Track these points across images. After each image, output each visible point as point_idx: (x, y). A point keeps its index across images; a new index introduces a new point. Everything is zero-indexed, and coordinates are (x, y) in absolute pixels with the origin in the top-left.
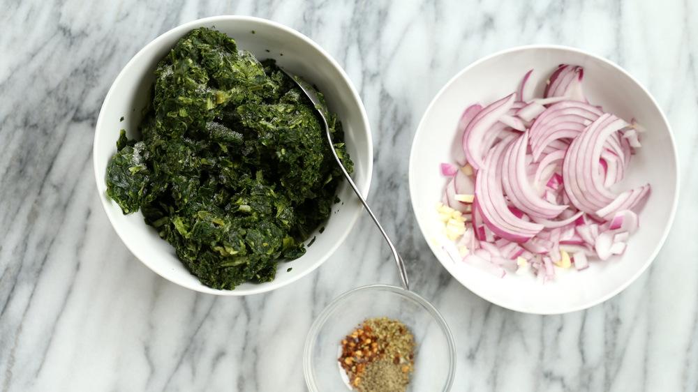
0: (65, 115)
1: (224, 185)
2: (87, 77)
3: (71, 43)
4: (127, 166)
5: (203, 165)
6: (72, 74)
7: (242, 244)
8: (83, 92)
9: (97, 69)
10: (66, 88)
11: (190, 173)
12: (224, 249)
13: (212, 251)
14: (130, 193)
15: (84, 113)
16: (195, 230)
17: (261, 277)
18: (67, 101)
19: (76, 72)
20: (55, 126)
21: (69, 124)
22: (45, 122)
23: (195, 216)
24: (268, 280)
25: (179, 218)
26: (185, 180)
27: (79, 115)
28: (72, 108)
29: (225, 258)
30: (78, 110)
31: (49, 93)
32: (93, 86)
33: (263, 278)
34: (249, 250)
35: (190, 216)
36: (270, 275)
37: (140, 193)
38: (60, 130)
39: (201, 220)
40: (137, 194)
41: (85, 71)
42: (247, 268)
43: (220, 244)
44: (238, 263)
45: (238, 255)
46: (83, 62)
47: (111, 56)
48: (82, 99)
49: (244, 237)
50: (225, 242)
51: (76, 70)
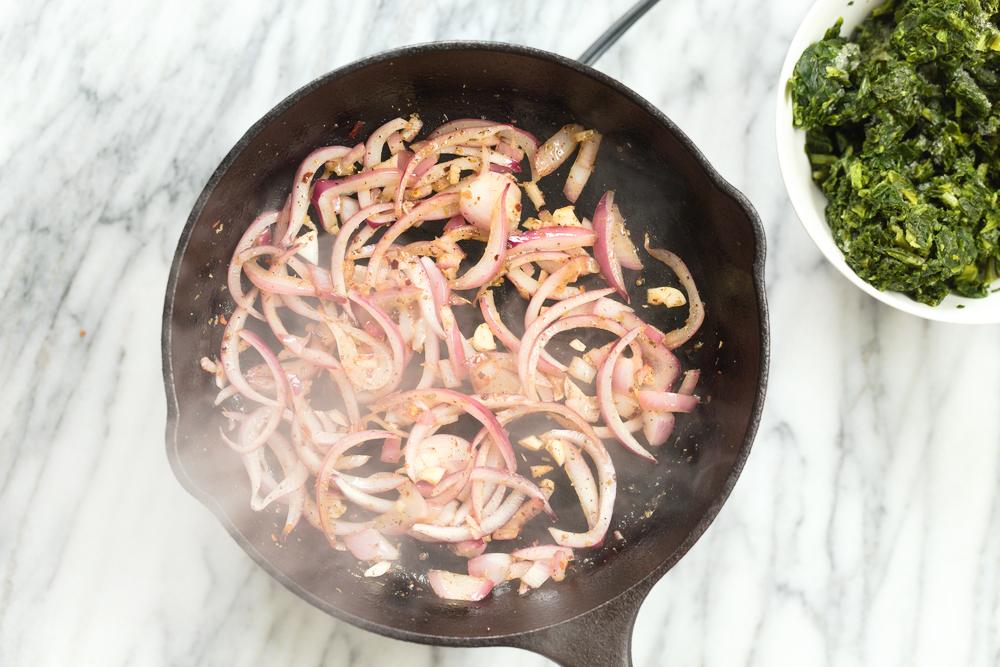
0: (89, 214)
1: (934, 157)
2: (120, 159)
3: (98, 111)
4: (826, 61)
5: (922, 117)
6: (98, 155)
7: (930, 239)
8: (115, 181)
9: (134, 149)
10: (90, 175)
11: (902, 117)
12: (905, 234)
13: (885, 227)
14: (813, 100)
15: (115, 212)
16: (878, 190)
17: (923, 293)
18: (91, 194)
19: (103, 153)
20: (74, 230)
21: (94, 227)
22: (61, 224)
23: (883, 173)
24: (929, 303)
25: (860, 164)
26: (891, 123)
27: (109, 214)
28: (99, 205)
29: (896, 245)
30: (107, 207)
31: (66, 183)
32: (129, 173)
33: (925, 296)
34: (933, 253)
35: (877, 170)
36: (936, 298)
37: (825, 105)
38: (82, 236)
39: (889, 182)
40: (821, 105)
41: (117, 151)
42: (919, 273)
43: (901, 224)
44: (911, 260)
45: (916, 252)
46: (114, 138)
47: (155, 128)
48: (112, 192)
49: (936, 233)
50: (908, 226)
51: (105, 150)
